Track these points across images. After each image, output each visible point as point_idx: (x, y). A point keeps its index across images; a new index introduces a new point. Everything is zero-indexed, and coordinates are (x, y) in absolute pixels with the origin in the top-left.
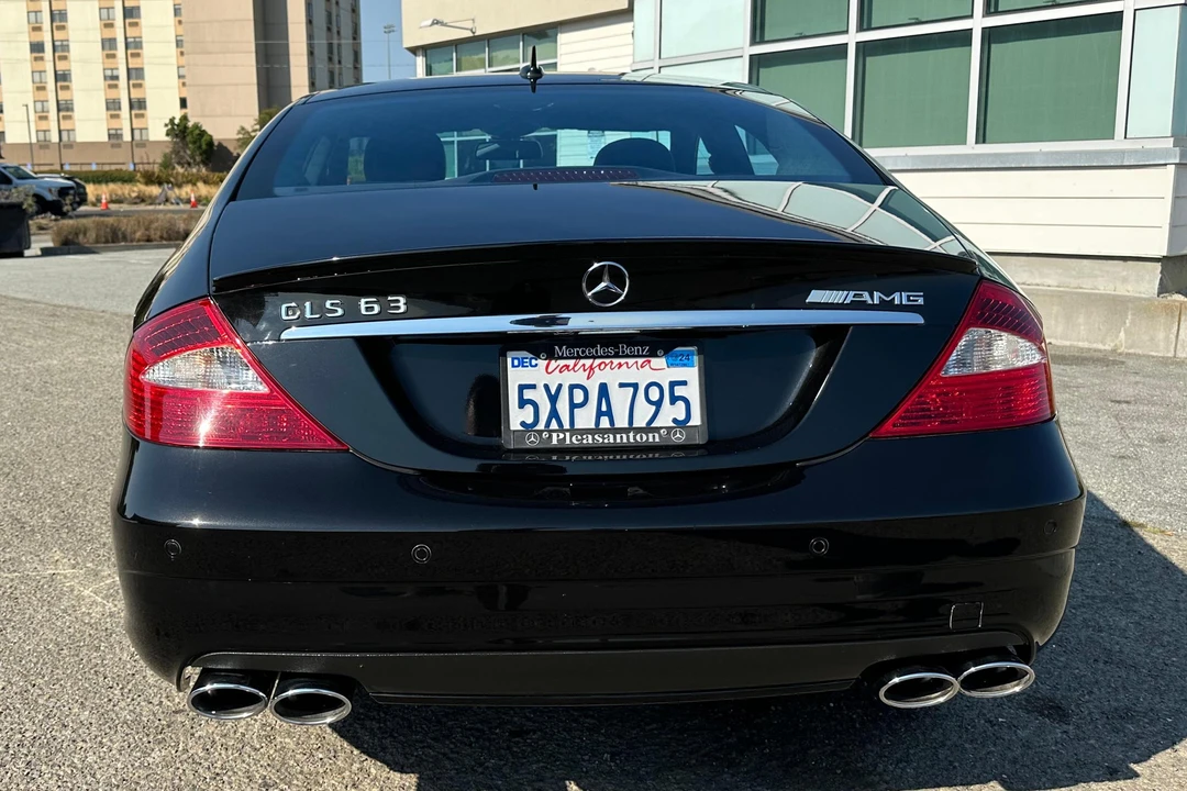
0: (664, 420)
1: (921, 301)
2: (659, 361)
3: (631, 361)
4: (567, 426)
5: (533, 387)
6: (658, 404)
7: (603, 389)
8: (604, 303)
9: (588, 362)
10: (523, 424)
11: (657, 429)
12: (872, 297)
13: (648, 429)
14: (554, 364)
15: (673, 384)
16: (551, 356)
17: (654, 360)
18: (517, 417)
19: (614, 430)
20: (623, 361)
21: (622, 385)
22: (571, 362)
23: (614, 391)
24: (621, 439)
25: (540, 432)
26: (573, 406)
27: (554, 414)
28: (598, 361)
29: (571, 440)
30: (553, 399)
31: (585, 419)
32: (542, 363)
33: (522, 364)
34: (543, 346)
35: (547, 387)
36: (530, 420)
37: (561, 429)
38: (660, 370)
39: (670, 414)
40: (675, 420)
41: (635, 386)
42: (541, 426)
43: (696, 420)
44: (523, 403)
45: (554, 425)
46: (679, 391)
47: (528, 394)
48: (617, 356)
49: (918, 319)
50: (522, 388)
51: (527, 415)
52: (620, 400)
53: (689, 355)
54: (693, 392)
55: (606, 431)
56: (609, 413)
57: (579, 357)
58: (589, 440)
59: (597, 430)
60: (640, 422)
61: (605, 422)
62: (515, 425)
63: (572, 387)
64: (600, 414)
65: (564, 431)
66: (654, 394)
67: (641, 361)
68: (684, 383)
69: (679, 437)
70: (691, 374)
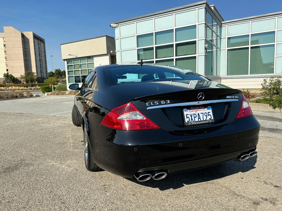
0: (208, 119)
1: (238, 97)
2: (206, 109)
3: (202, 109)
4: (194, 121)
5: (188, 115)
6: (207, 116)
7: (198, 114)
8: (201, 99)
9: (196, 110)
10: (187, 121)
11: (207, 120)
12: (233, 97)
13: (206, 120)
14: (191, 110)
15: (208, 113)
16: (190, 109)
17: (205, 109)
18: (186, 120)
19: (201, 121)
20: (201, 109)
21: (201, 113)
22: (193, 110)
24: (203, 122)
25: (190, 122)
26: (194, 117)
27: (192, 119)
28: (197, 110)
29: (195, 123)
30: (191, 116)
31: (197, 119)
32: (189, 110)
33: (186, 111)
34: (189, 108)
35: (190, 114)
36: (188, 120)
37: (193, 122)
38: (206, 110)
39: (209, 117)
40: (209, 119)
41: (203, 113)
42: (190, 121)
43: (212, 118)
44: (187, 117)
45: (192, 121)
46: (209, 114)
47: (188, 116)
48: (200, 109)
49: (238, 100)
50: (187, 115)
51: (188, 119)
52: (201, 115)
53: (210, 108)
54: (211, 114)
55: (200, 121)
56: (200, 118)
57: (194, 109)
58: (198, 123)
59: (199, 121)
60: (205, 119)
61: (200, 120)
62: (186, 122)
63: (194, 114)
64: (199, 118)
65: (194, 122)
66: (206, 115)
67: (203, 109)
68: (210, 112)
69: (211, 121)
70: (211, 111)
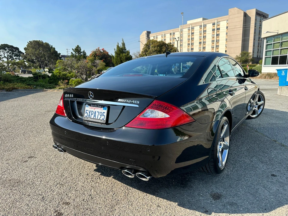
1: (139, 103)
2: (102, 109)
3: (99, 108)
5: (88, 110)
6: (101, 116)
7: (95, 112)
8: (91, 98)
11: (100, 120)
12: (129, 102)
13: (99, 119)
15: (103, 113)
18: (85, 115)
19: (95, 119)
21: (97, 112)
22: (92, 107)
23: (96, 112)
26: (91, 114)
27: (89, 115)
28: (95, 107)
29: (90, 120)
30: (90, 113)
31: (92, 116)
32: (89, 107)
33: (87, 107)
34: (90, 104)
40: (102, 119)
41: (99, 112)
42: (87, 117)
43: (105, 119)
45: (89, 117)
46: (104, 114)
47: (87, 112)
48: (97, 107)
49: (137, 106)
50: (86, 110)
52: (97, 114)
53: (106, 108)
56: (95, 116)
59: (93, 119)
61: (94, 118)
63: (92, 111)
64: (94, 116)
66: (101, 114)
68: (105, 113)
69: (102, 121)
70: (106, 111)
